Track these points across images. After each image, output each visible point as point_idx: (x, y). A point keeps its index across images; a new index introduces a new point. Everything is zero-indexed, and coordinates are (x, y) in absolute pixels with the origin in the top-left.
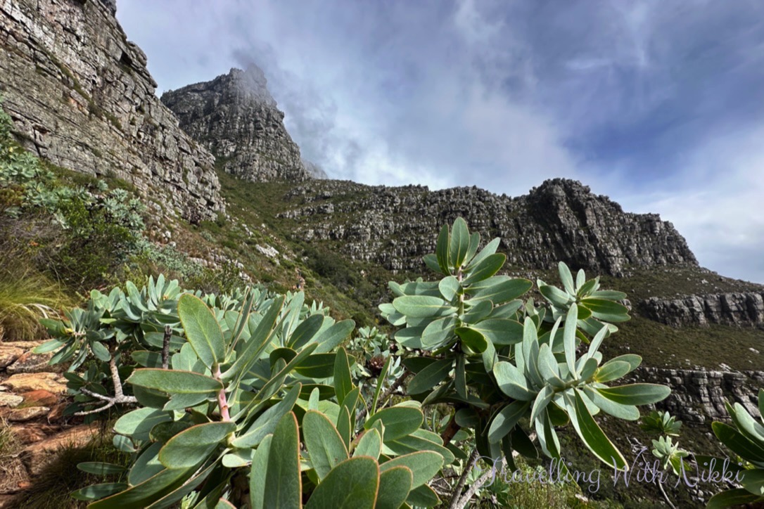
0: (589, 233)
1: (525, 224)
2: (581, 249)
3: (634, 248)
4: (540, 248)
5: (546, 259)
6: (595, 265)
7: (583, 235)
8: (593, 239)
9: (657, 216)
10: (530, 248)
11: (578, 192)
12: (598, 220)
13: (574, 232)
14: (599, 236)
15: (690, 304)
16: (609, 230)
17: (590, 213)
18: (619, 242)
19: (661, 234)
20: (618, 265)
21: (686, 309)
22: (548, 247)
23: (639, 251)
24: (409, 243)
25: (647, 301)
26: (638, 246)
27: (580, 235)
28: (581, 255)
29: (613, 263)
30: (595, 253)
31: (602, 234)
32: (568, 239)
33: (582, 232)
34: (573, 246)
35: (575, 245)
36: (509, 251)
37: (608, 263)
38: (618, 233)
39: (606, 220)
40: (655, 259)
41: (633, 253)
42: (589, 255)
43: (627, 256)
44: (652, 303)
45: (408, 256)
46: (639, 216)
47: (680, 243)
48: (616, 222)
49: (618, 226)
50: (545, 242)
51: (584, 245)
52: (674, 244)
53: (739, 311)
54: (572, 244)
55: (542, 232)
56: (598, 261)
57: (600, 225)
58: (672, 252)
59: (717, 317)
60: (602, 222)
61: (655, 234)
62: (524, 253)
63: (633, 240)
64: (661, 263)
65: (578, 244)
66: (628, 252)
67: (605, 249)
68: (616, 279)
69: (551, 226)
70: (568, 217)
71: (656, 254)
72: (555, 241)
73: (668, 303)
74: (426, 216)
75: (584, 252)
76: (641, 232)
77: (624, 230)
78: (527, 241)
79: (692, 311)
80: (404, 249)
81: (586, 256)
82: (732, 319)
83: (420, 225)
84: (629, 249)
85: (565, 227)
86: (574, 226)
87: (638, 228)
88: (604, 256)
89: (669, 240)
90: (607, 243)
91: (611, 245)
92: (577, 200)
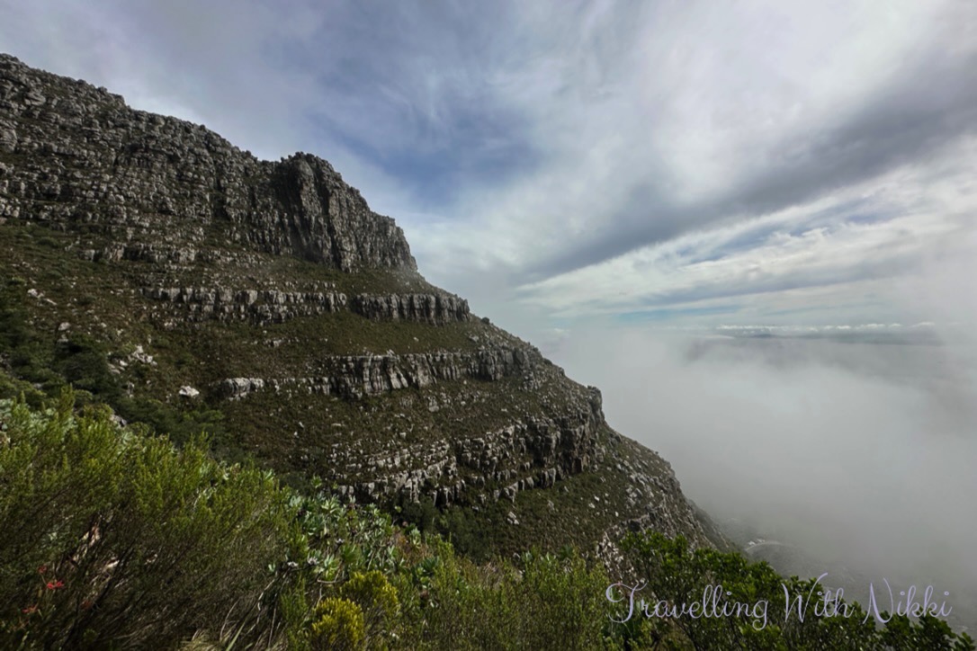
0: (329, 223)
1: (262, 196)
2: (318, 239)
3: (368, 246)
4: (273, 229)
5: (278, 243)
6: (328, 258)
7: (322, 223)
8: (331, 230)
9: (393, 220)
10: (261, 227)
11: (329, 176)
12: (341, 212)
13: (313, 218)
14: (337, 228)
15: (389, 302)
16: (350, 224)
17: (334, 202)
18: (356, 238)
19: (392, 237)
20: (348, 261)
21: (385, 305)
22: (284, 229)
23: (371, 250)
24: (44, 177)
25: (359, 296)
26: (371, 245)
27: (319, 223)
28: (316, 245)
29: (344, 257)
30: (330, 244)
31: (342, 227)
32: (306, 224)
33: (321, 221)
34: (310, 234)
35: (312, 233)
36: (233, 224)
37: (340, 257)
38: (358, 228)
39: (350, 214)
40: (383, 260)
41: (365, 251)
42: (324, 246)
43: (361, 254)
44: (362, 298)
45: (37, 197)
46: (378, 216)
47: (404, 249)
48: (358, 218)
49: (359, 222)
50: (281, 223)
51: (321, 235)
52: (399, 249)
53: (420, 309)
54: (310, 230)
55: (280, 211)
56: (332, 253)
57: (342, 217)
58: (396, 255)
59: (406, 313)
60: (345, 214)
61: (387, 236)
62: (252, 231)
63: (369, 239)
64: (386, 264)
65: (316, 232)
66: (362, 249)
67: (340, 243)
68: (344, 274)
69: (292, 206)
70: (312, 201)
71: (385, 255)
72: (292, 224)
73: (373, 299)
74: (96, 143)
75: (319, 242)
76: (377, 233)
77: (364, 227)
78: (259, 216)
79: (389, 307)
80: (30, 186)
81: (320, 246)
82: (415, 315)
83: (76, 153)
84: (363, 247)
85: (306, 211)
86: (316, 212)
87: (375, 228)
88: (338, 249)
89: (397, 244)
90: (344, 236)
91: (348, 239)
92: (325, 185)
